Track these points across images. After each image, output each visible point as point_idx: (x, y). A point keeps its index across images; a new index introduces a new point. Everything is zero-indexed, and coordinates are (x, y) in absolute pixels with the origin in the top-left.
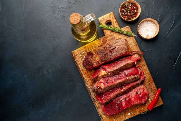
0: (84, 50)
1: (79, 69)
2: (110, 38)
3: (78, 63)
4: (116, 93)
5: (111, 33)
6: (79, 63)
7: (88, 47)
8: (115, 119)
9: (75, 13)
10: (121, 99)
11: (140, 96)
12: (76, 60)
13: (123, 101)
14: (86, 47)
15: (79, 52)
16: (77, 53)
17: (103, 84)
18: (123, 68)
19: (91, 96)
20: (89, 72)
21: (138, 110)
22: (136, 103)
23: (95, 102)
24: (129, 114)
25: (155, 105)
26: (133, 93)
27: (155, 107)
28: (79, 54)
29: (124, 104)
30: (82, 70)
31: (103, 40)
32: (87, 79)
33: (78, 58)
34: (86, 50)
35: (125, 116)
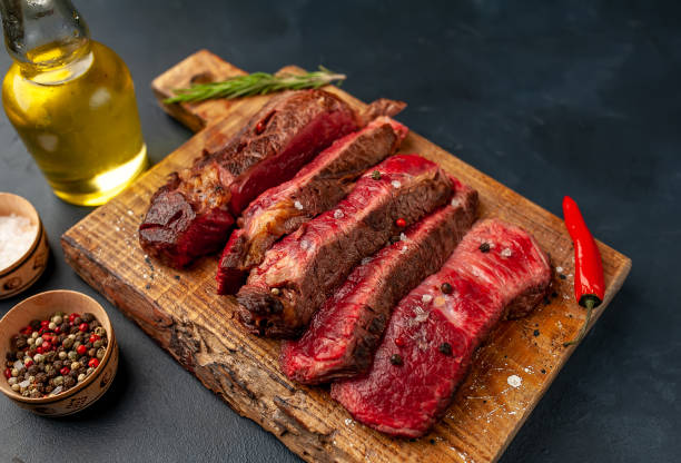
0: (128, 202)
1: (133, 289)
2: (234, 123)
3: (113, 265)
5: (228, 107)
6: (122, 264)
8: (459, 449)
10: (427, 298)
11: (507, 253)
12: (101, 256)
13: (441, 301)
15: (103, 220)
16: (93, 227)
19: (259, 410)
20: (192, 283)
21: (543, 342)
22: (511, 288)
23: (296, 413)
24: (514, 381)
28: (111, 229)
30: (149, 287)
32: (193, 316)
33: (107, 244)
34: (140, 201)
35: (500, 401)
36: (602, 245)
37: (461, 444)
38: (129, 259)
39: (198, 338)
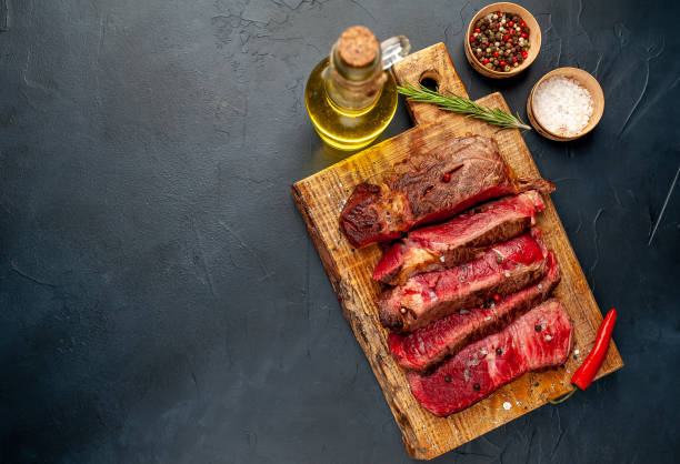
0: (343, 175)
1: (325, 246)
2: (435, 134)
3: (319, 224)
4: (467, 329)
5: (437, 116)
6: (324, 225)
7: (358, 163)
8: (456, 426)
9: (358, 28)
10: (484, 352)
11: (548, 338)
12: (313, 212)
13: (491, 356)
14: (351, 165)
15: (324, 184)
16: (315, 187)
17: (419, 295)
18: (490, 237)
19: (367, 348)
20: (360, 258)
21: (537, 391)
22: (536, 363)
23: (385, 368)
24: (507, 406)
25: (596, 371)
26: (522, 331)
27: (597, 378)
28: (325, 193)
29: (493, 370)
30: (335, 249)
31: (412, 140)
32: (353, 282)
33: (319, 204)
34: (350, 177)
35: (492, 413)
36: (613, 347)
37: (459, 425)
38: (329, 223)
39: (350, 294)
